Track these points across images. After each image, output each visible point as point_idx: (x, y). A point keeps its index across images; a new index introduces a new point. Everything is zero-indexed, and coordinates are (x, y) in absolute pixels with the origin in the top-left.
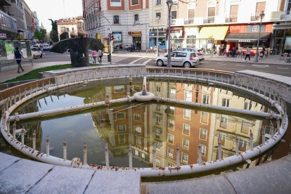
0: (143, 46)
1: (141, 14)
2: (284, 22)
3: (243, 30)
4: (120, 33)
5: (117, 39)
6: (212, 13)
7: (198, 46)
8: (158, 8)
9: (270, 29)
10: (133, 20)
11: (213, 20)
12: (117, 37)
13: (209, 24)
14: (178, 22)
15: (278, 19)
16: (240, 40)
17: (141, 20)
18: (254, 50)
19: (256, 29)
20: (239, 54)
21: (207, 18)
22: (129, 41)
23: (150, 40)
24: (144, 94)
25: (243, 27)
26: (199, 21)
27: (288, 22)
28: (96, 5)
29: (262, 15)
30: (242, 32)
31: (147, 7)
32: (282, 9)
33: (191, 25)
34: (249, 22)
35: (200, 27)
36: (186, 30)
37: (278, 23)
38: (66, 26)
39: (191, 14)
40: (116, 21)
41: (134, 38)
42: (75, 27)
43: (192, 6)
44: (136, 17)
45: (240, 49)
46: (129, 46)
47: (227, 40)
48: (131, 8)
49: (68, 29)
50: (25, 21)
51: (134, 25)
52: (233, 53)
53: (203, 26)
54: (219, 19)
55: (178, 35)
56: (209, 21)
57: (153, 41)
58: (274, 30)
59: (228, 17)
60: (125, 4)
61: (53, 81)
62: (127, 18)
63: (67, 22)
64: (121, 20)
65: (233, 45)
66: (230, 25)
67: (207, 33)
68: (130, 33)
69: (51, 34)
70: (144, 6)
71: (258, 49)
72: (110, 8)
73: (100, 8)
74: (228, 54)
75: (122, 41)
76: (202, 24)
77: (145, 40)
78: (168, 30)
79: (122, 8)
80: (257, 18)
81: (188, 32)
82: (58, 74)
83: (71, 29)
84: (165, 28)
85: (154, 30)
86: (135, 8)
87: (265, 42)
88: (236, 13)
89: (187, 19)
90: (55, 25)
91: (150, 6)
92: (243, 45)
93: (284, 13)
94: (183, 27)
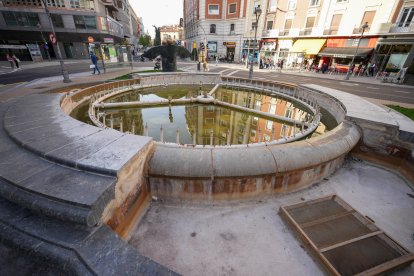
0: (236, 58)
1: (238, 24)
2: (393, 36)
3: (341, 44)
4: (216, 43)
5: (211, 49)
6: (310, 23)
9: (374, 44)
10: (229, 30)
11: (310, 32)
12: (212, 47)
13: (305, 36)
14: (273, 34)
15: (386, 33)
16: (335, 55)
17: (237, 30)
19: (355, 44)
20: (331, 70)
21: (304, 29)
22: (223, 51)
24: (206, 97)
25: (342, 40)
26: (294, 32)
27: (397, 36)
28: (195, 13)
29: (366, 27)
30: (340, 46)
31: (244, 16)
32: (394, 20)
33: (286, 36)
34: (351, 34)
35: (295, 39)
36: (280, 42)
37: (385, 37)
38: (169, 34)
39: (288, 25)
40: (213, 30)
41: (228, 49)
42: (177, 34)
43: (290, 16)
44: (233, 26)
45: (334, 65)
46: (223, 56)
47: (321, 55)
48: (228, 17)
50: (131, 27)
51: (230, 35)
52: (325, 69)
53: (297, 39)
54: (317, 31)
55: (272, 47)
56: (306, 33)
58: (378, 46)
59: (328, 28)
60: (223, 12)
61: (138, 82)
62: (223, 27)
63: (170, 29)
64: (218, 30)
65: (328, 60)
66: (327, 38)
67: (301, 46)
68: (225, 44)
69: (155, 41)
70: (241, 16)
72: (208, 16)
73: (198, 16)
75: (216, 52)
76: (298, 36)
77: (238, 51)
78: (261, 42)
79: (219, 17)
80: (360, 31)
81: (283, 44)
82: (144, 76)
83: (172, 37)
84: (259, 39)
85: (247, 41)
86: (233, 16)
87: (363, 59)
88: (337, 24)
89: (283, 30)
90: (158, 32)
91: (247, 15)
92: (339, 61)
93: (395, 25)
94: (277, 39)
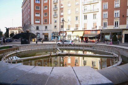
0: (49, 39)
1: (48, 26)
2: (103, 30)
3: (89, 32)
6: (77, 26)
7: (73, 39)
8: (55, 24)
9: (99, 32)
10: (45, 28)
11: (78, 29)
13: (76, 30)
15: (101, 29)
17: (48, 28)
18: (94, 40)
19: (94, 32)
21: (75, 28)
22: (43, 37)
23: (52, 36)
25: (89, 31)
26: (72, 29)
29: (96, 27)
30: (89, 33)
31: (51, 23)
32: (102, 25)
33: (69, 30)
34: (91, 29)
35: (73, 31)
36: (67, 32)
37: (101, 30)
38: (13, 31)
39: (69, 26)
40: (38, 28)
41: (45, 36)
42: (17, 31)
43: (69, 23)
44: (46, 27)
45: (89, 40)
47: (84, 36)
48: (44, 24)
49: (14, 32)
51: (45, 30)
53: (74, 31)
54: (80, 28)
55: (64, 34)
57: (53, 37)
58: (101, 33)
59: (83, 28)
60: (42, 22)
62: (42, 28)
63: (14, 29)
64: (40, 28)
65: (86, 38)
66: (84, 31)
67: (76, 33)
68: (43, 34)
69: (5, 33)
70: (50, 23)
71: (96, 40)
72: (35, 23)
73: (30, 23)
74: (85, 42)
75: (40, 37)
77: (50, 36)
78: (59, 33)
79: (40, 24)
80: (94, 28)
81: (68, 33)
83: (15, 32)
84: (58, 32)
85: (53, 32)
86: (46, 23)
87: (98, 37)
88: (86, 26)
89: (67, 28)
90: (8, 30)
91: (52, 23)
92: (90, 38)
93: (103, 27)
94: (66, 31)
